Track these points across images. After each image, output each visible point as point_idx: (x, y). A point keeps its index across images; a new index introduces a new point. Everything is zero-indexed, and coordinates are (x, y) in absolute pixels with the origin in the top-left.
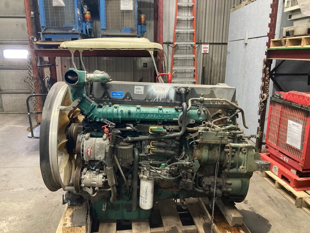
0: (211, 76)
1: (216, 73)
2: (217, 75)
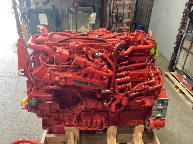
0: (141, 8)
1: (145, 6)
2: (146, 7)
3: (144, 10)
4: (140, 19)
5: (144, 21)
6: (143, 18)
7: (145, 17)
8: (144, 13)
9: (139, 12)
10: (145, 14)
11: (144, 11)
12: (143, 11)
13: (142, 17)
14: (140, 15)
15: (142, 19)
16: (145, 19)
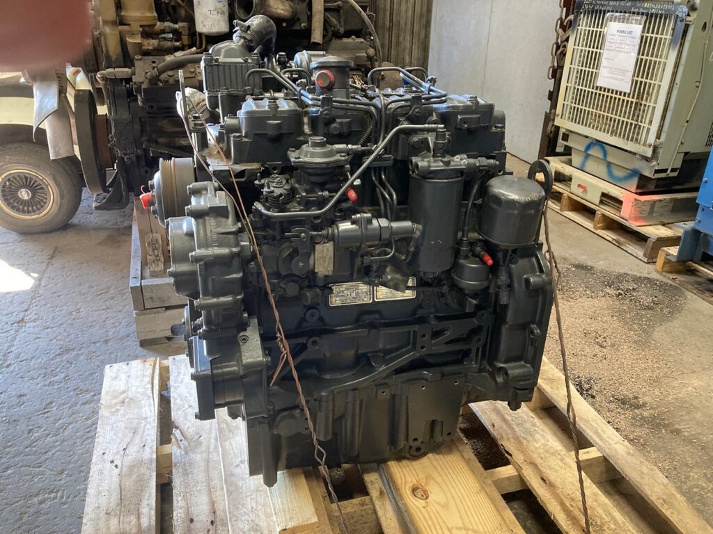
3: (403, 8)
4: (390, 42)
5: (407, 51)
6: (401, 39)
7: (408, 38)
8: (402, 22)
9: (385, 16)
10: (406, 24)
11: (403, 14)
12: (399, 14)
13: (398, 37)
14: (390, 29)
15: (398, 43)
16: (408, 44)
